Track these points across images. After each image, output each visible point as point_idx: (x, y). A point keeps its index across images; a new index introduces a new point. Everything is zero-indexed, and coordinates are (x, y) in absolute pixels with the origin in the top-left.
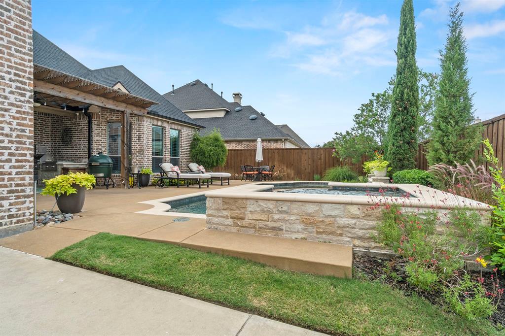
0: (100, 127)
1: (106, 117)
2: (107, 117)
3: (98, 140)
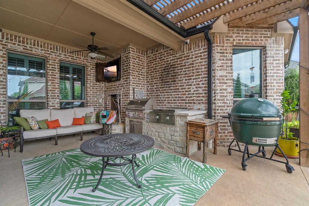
0: (224, 56)
1: (231, 39)
2: (234, 40)
3: (222, 76)
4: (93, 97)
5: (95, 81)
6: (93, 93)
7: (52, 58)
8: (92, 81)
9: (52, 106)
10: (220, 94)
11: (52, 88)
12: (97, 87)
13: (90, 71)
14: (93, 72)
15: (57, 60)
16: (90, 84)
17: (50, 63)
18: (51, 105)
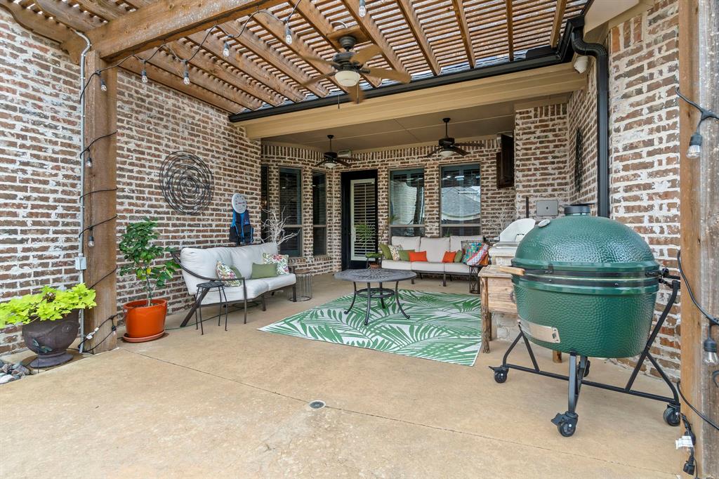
0: (643, 79)
3: (632, 144)
4: (492, 217)
5: (495, 188)
6: (492, 209)
7: (430, 165)
8: (490, 188)
9: (430, 233)
10: (624, 204)
11: (430, 207)
12: (500, 199)
13: (487, 171)
14: (492, 171)
15: (435, 166)
16: (487, 194)
17: (428, 173)
18: (429, 231)
